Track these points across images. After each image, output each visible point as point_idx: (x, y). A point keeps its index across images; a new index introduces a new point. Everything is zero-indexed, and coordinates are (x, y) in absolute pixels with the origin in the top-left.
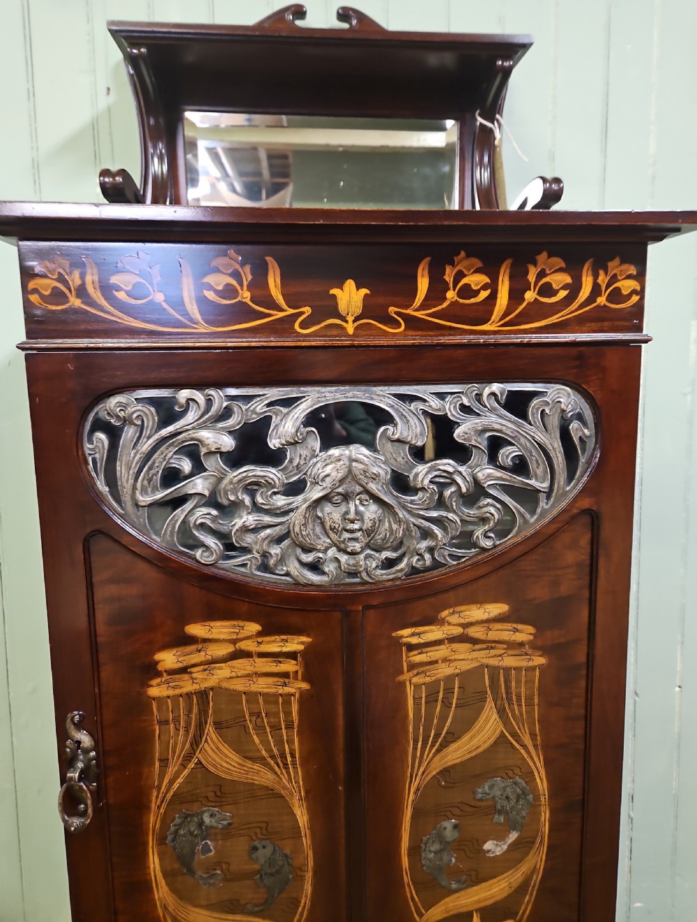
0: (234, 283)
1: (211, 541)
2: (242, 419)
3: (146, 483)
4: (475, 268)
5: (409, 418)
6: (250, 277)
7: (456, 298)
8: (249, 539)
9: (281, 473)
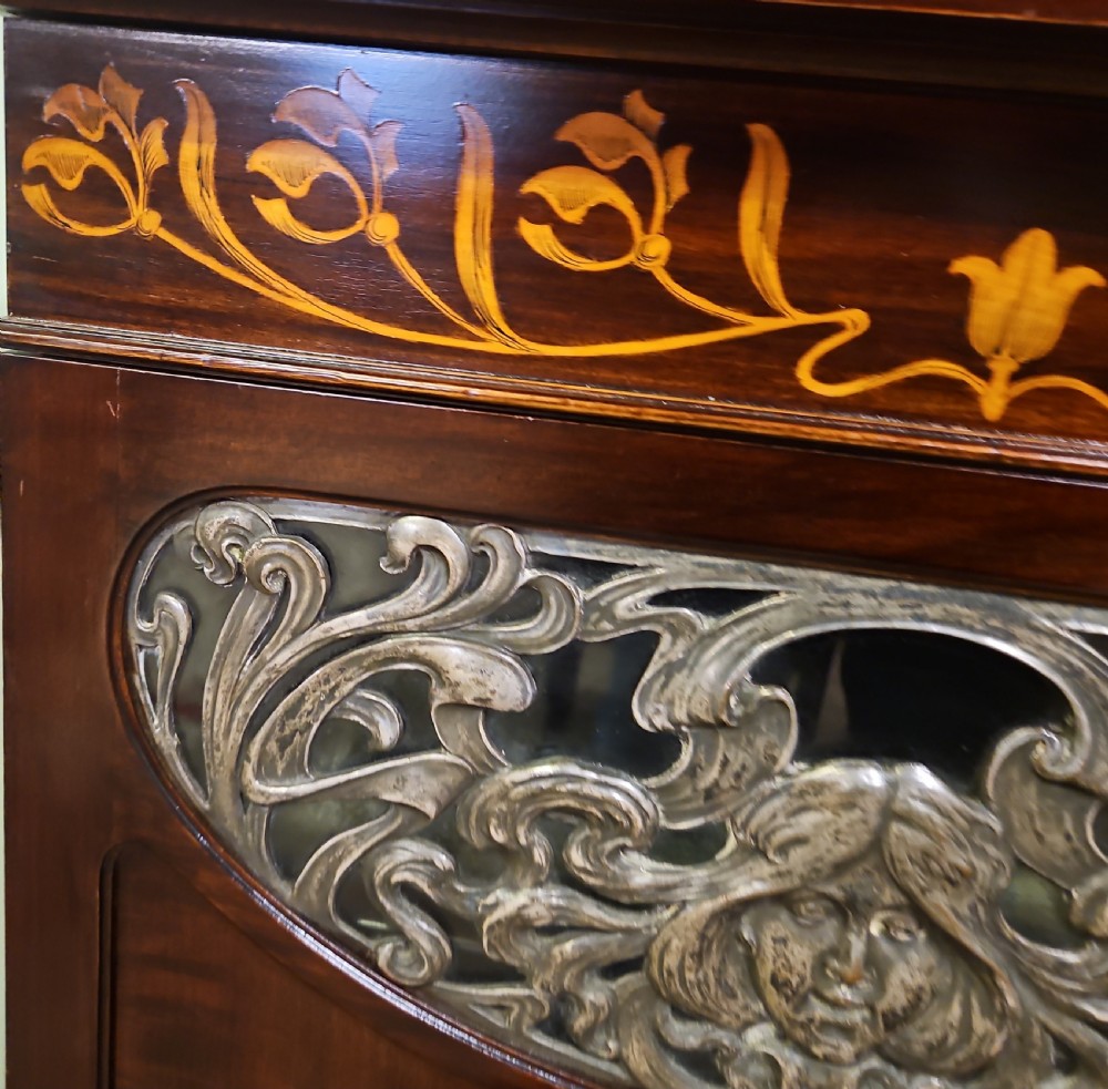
0: (623, 203)
1: (420, 928)
2: (568, 627)
3: (273, 746)
6: (680, 188)
8: (524, 952)
9: (654, 797)
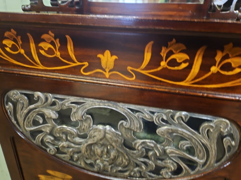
0: (52, 47)
2: (60, 107)
3: (27, 123)
4: (180, 50)
5: (134, 119)
7: (166, 66)
8: (65, 150)
9: (77, 130)
